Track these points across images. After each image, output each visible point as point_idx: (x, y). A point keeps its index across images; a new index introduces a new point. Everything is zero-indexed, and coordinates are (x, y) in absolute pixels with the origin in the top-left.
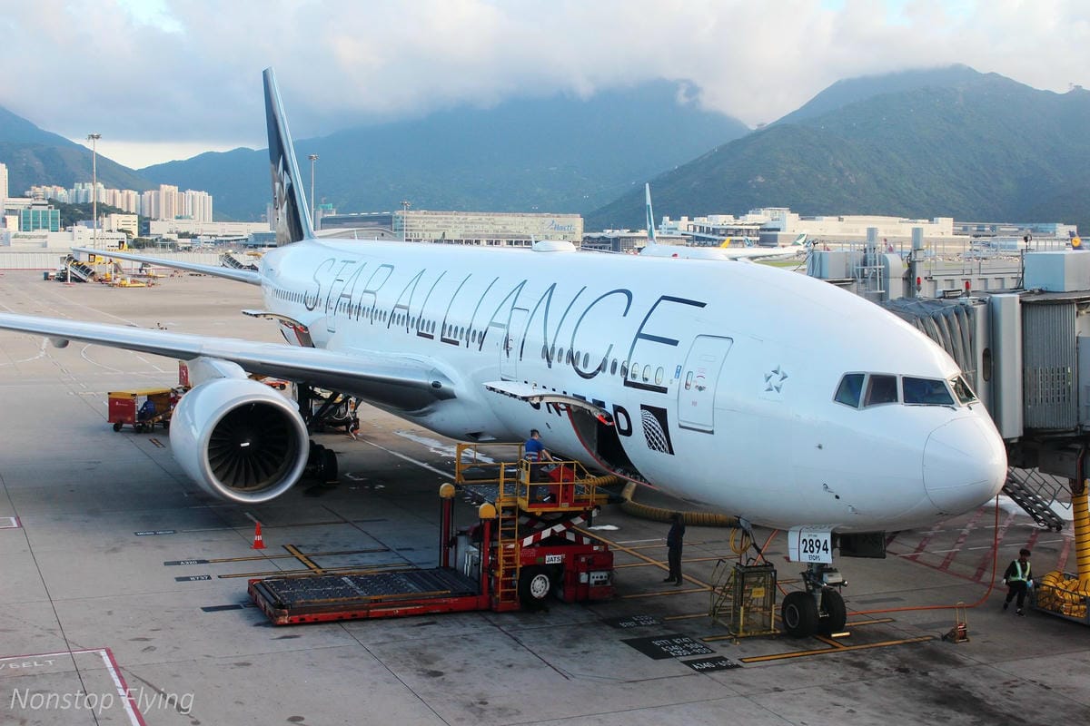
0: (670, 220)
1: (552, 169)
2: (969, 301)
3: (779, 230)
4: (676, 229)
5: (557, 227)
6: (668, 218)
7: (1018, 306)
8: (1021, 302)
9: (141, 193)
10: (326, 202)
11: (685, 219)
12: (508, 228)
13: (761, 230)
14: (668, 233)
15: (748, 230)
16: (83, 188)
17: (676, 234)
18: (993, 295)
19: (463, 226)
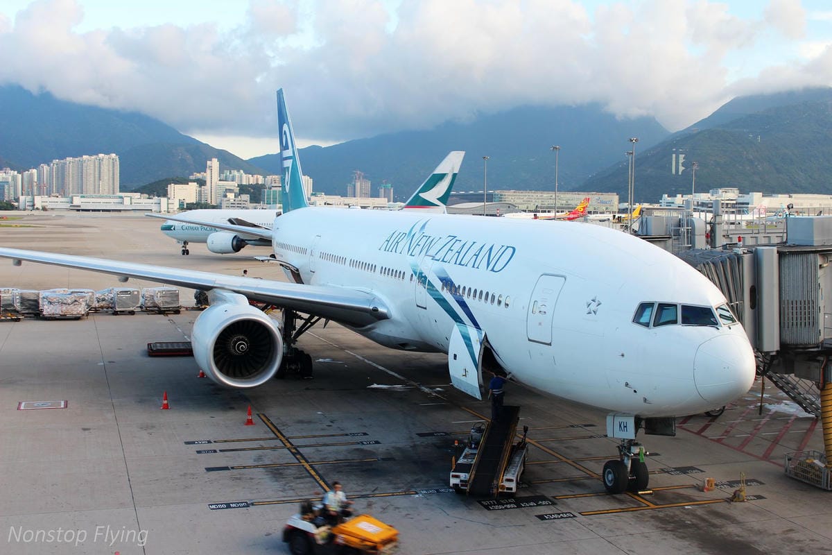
0: (668, 197)
1: (532, 160)
2: (740, 251)
3: (748, 204)
4: (673, 203)
5: (602, 202)
6: (666, 195)
7: (776, 256)
8: (778, 252)
9: (265, 177)
10: (386, 183)
11: (679, 196)
12: (570, 202)
13: (736, 204)
14: (667, 206)
15: (727, 204)
16: (230, 173)
17: (673, 206)
18: (758, 248)
19: (540, 201)
